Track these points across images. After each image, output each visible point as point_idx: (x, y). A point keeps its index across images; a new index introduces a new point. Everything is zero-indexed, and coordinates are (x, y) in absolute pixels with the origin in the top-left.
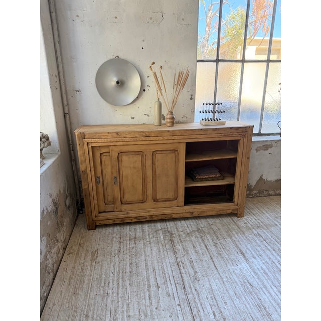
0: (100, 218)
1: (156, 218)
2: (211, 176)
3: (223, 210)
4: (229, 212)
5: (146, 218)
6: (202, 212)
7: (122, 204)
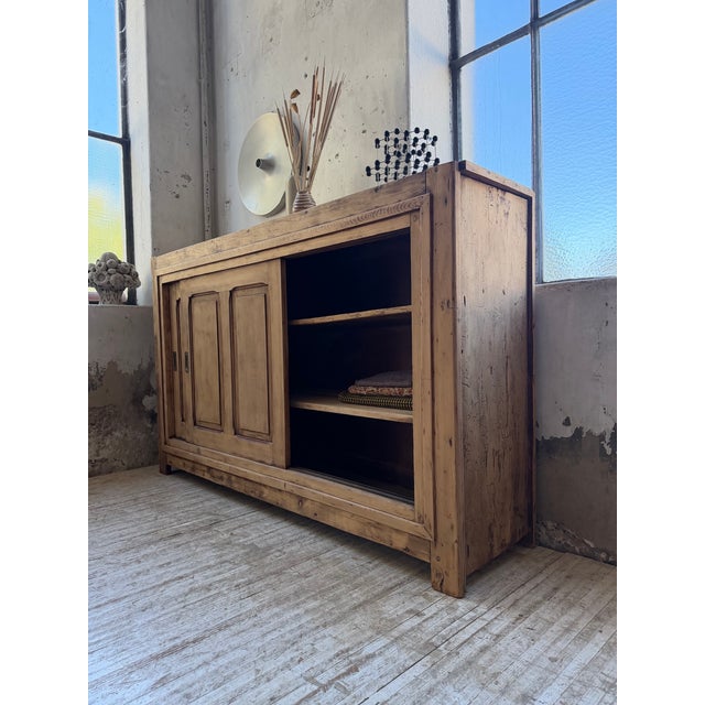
0: (169, 449)
1: (236, 486)
2: (386, 391)
3: (378, 525)
4: (400, 543)
5: (221, 478)
6: (323, 506)
7: (195, 424)
